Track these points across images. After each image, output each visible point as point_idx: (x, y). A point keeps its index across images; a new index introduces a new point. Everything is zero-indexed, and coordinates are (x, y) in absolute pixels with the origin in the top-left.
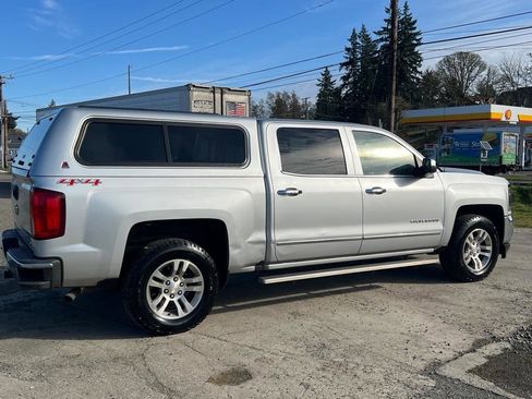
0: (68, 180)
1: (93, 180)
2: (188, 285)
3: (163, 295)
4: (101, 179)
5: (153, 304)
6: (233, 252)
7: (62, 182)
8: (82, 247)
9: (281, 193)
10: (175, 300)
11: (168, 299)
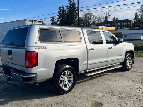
0: (38, 48)
1: (45, 47)
2: (69, 78)
3: (63, 82)
4: (47, 47)
5: (61, 85)
6: (80, 68)
7: (36, 48)
8: (43, 69)
9: (90, 50)
10: (66, 83)
11: (64, 83)
